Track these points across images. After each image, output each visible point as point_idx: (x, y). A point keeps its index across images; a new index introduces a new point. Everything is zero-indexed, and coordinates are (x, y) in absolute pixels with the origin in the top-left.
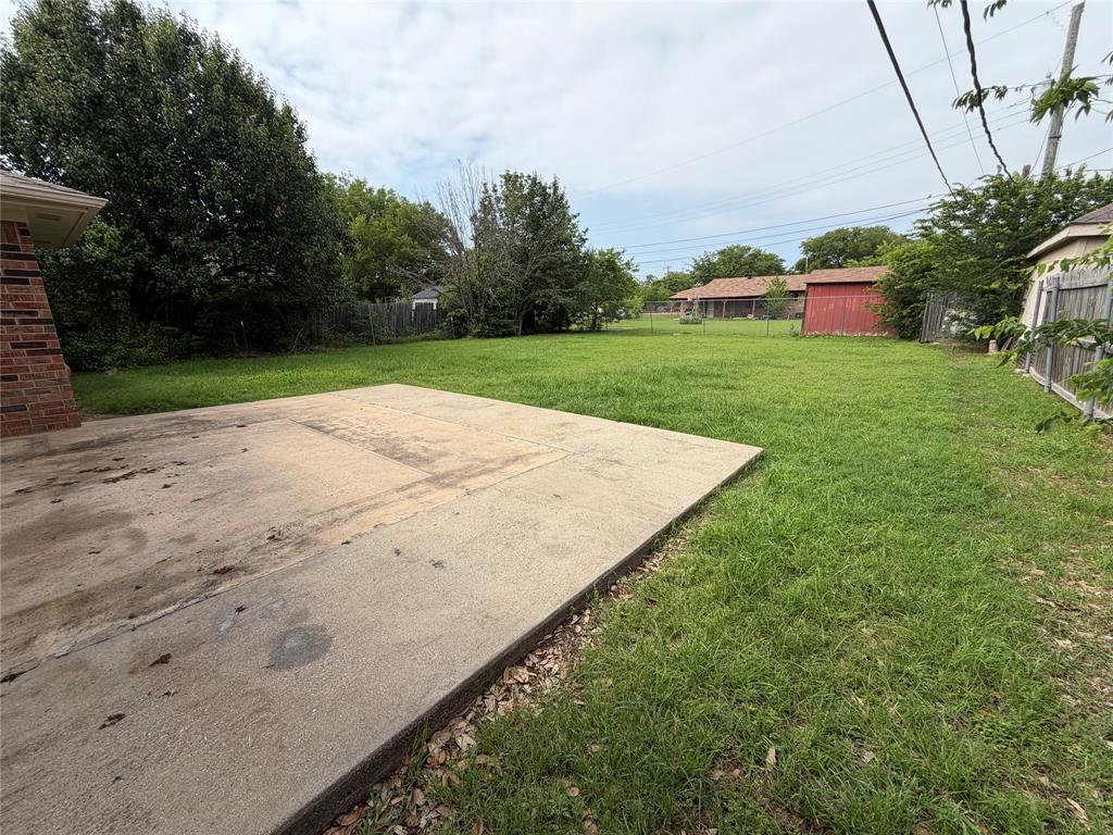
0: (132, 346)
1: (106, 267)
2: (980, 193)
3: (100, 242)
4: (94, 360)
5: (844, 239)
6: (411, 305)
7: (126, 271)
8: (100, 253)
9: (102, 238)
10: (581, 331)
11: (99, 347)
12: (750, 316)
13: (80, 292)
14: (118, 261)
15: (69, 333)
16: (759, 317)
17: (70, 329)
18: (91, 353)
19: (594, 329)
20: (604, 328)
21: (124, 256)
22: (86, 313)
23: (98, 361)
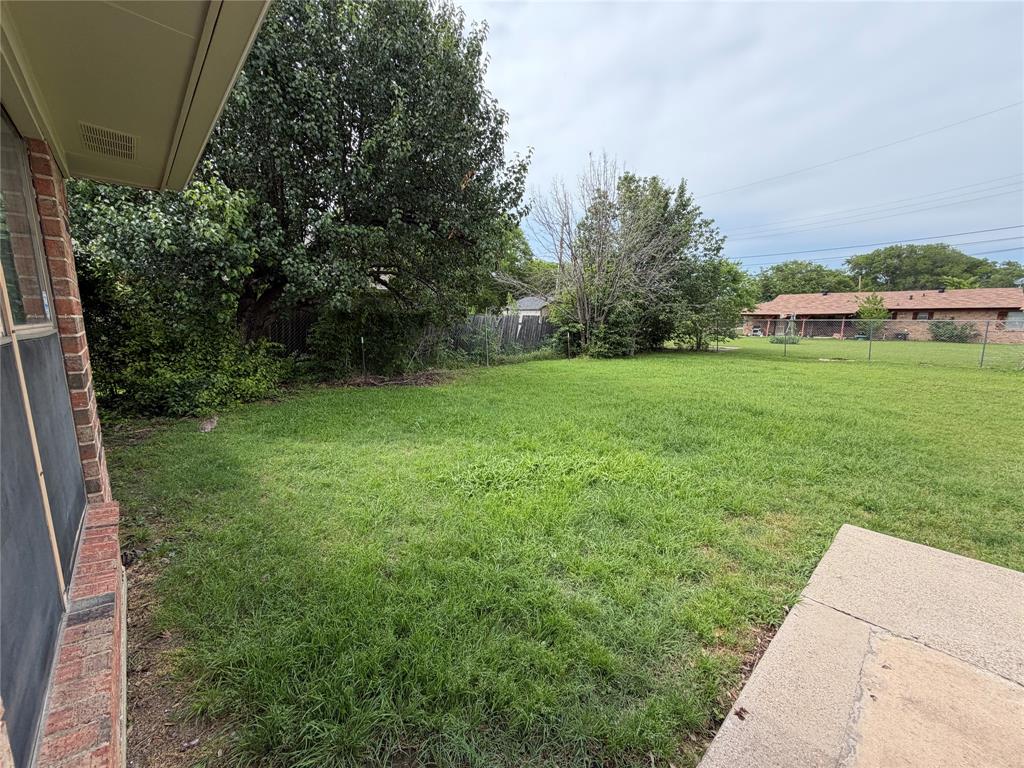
0: (237, 374)
1: (220, 257)
3: (216, 215)
4: (184, 397)
5: (899, 256)
6: (518, 317)
7: (246, 265)
8: (216, 232)
9: (222, 208)
10: (679, 351)
11: (193, 375)
12: (836, 335)
13: (177, 295)
14: (238, 248)
15: (156, 355)
16: (848, 337)
17: (158, 349)
18: (181, 387)
19: (702, 347)
20: (710, 348)
21: (246, 241)
22: (181, 326)
23: (191, 400)
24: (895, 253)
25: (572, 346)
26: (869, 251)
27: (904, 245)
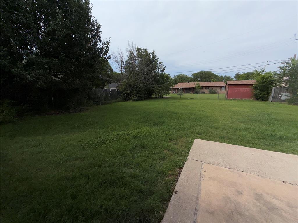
2: (290, 61)
6: (110, 89)
10: (156, 98)
12: (191, 93)
19: (161, 97)
24: (201, 73)
25: (127, 98)
26: (196, 72)
27: (203, 71)
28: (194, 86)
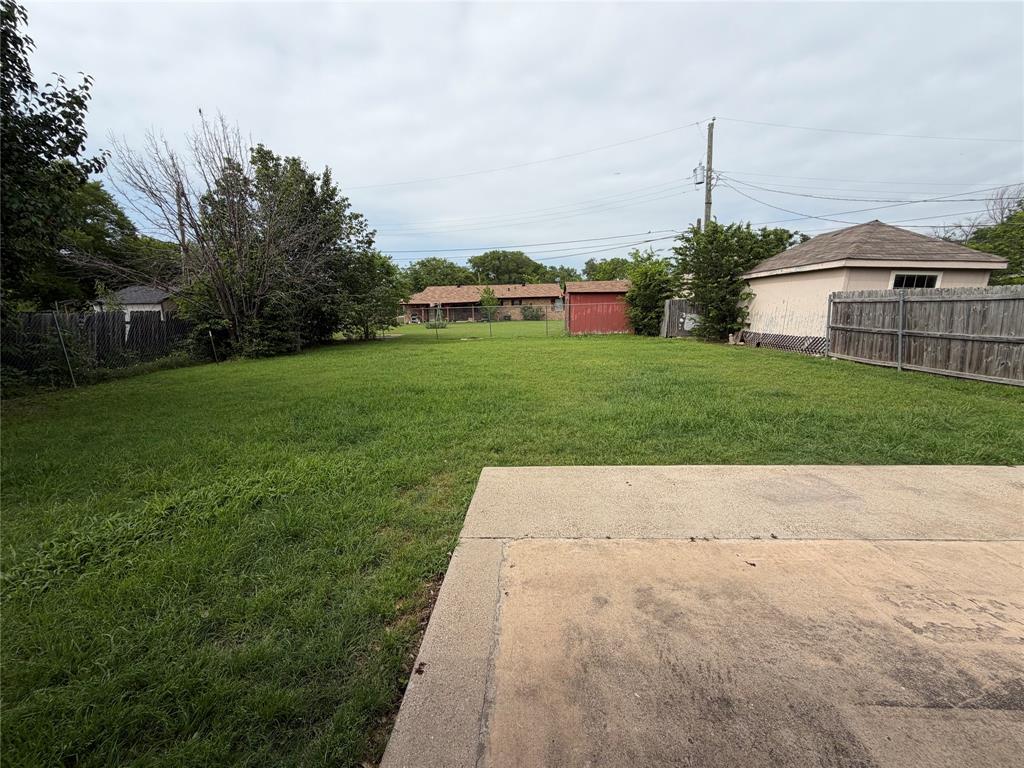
2: (692, 235)
6: (123, 314)
10: (349, 342)
12: (470, 320)
16: (478, 320)
19: (370, 336)
20: (377, 337)
24: (495, 256)
28: (477, 298)
